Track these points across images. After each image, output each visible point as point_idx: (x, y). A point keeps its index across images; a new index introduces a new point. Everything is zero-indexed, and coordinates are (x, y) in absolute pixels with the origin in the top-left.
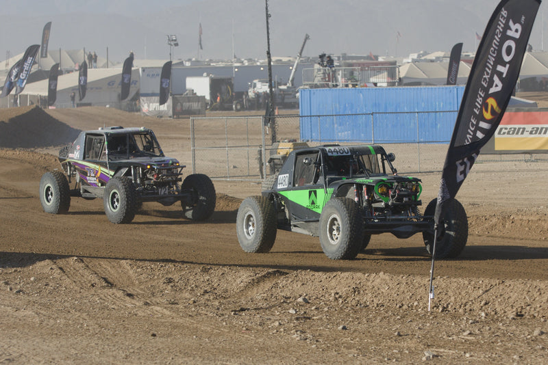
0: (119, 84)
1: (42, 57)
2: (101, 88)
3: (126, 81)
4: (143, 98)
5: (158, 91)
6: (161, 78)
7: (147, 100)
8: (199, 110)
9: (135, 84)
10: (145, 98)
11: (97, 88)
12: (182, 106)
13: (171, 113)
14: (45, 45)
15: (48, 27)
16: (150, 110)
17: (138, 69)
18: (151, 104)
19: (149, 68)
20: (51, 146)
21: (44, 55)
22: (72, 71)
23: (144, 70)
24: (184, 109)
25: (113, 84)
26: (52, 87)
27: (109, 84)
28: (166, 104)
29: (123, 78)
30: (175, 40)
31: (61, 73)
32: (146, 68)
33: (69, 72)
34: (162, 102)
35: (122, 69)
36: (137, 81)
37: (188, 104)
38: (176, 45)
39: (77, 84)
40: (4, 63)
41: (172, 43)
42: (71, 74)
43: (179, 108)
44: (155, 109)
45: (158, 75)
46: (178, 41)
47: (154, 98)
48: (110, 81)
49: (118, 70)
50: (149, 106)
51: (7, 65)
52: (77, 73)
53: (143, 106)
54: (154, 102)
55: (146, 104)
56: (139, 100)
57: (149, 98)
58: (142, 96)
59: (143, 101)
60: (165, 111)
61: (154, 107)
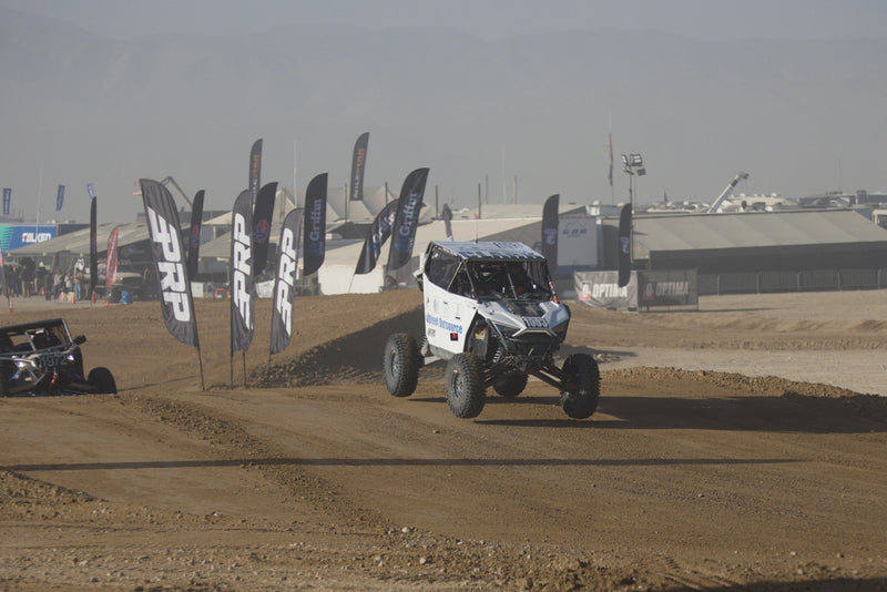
1: (352, 199)
3: (549, 241)
4: (579, 273)
7: (588, 278)
8: (687, 296)
10: (583, 275)
12: (654, 287)
13: (634, 302)
16: (595, 296)
18: (596, 286)
21: (356, 196)
24: (658, 294)
29: (544, 236)
30: (640, 164)
34: (623, 281)
37: (665, 284)
38: (642, 172)
41: (634, 169)
43: (649, 292)
44: (604, 294)
45: (584, 231)
46: (645, 166)
47: (601, 273)
49: (535, 216)
50: (591, 289)
53: (581, 290)
54: (601, 281)
55: (586, 286)
56: (573, 279)
57: (592, 273)
58: (579, 271)
59: (581, 279)
60: (624, 298)
61: (602, 291)
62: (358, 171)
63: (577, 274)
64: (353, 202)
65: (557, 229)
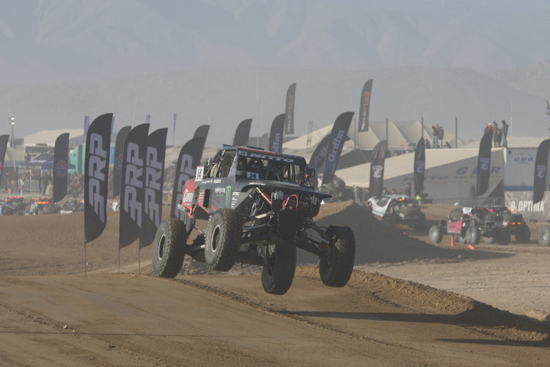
0: (474, 172)
1: (360, 130)
2: (446, 178)
3: (484, 167)
4: (508, 193)
5: (531, 183)
6: (537, 164)
7: (515, 197)
9: (497, 172)
10: (512, 194)
11: (440, 178)
13: (549, 215)
14: (365, 114)
15: (368, 87)
16: (520, 210)
17: (502, 151)
18: (521, 202)
19: (518, 149)
20: (375, 262)
21: (362, 128)
22: (404, 152)
23: (509, 152)
25: (464, 172)
26: (376, 175)
27: (458, 172)
28: (542, 202)
29: (480, 164)
31: (388, 155)
32: (513, 149)
33: (399, 153)
34: (537, 199)
35: (478, 149)
36: (499, 168)
39: (412, 171)
40: (305, 138)
42: (402, 157)
44: (526, 209)
45: (530, 159)
47: (525, 193)
48: (460, 168)
49: (473, 151)
50: (517, 205)
51: (309, 141)
52: (413, 155)
53: (510, 206)
54: (525, 199)
55: (514, 202)
56: (504, 196)
57: (518, 193)
58: (507, 190)
59: (509, 197)
60: (542, 212)
61: (525, 207)
62: (365, 109)
63: (507, 194)
64: (360, 133)
65: (490, 158)
